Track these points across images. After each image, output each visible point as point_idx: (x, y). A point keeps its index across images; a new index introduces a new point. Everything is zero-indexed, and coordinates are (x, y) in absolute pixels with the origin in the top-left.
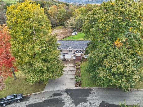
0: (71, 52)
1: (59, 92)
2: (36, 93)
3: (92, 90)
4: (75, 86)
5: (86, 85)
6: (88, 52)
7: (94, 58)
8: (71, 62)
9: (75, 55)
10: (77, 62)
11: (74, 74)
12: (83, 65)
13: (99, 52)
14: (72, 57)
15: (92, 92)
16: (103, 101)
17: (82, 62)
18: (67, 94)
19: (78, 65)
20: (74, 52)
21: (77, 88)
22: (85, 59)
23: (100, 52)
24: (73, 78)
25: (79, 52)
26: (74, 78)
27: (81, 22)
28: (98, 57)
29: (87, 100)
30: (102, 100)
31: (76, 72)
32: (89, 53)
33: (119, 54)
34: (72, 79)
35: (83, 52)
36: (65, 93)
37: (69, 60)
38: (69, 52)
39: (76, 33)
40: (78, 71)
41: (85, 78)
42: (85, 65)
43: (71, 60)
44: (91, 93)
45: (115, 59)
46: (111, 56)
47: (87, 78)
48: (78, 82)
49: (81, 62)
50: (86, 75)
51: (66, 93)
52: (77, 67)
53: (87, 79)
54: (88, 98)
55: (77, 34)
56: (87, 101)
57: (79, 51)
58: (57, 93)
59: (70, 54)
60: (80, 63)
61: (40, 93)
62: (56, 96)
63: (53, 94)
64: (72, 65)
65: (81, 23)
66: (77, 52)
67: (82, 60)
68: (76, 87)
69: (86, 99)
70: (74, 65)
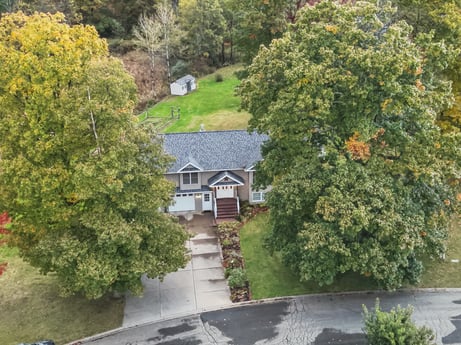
0: (195, 181)
1: (181, 323)
2: (99, 335)
3: (289, 304)
4: (231, 298)
5: (268, 293)
6: (266, 177)
7: (289, 197)
8: (195, 223)
9: (210, 193)
10: (222, 223)
11: (220, 265)
12: (248, 232)
13: (303, 175)
14: (198, 203)
15: (289, 311)
16: (325, 330)
17: (245, 220)
18: (207, 323)
19: (228, 235)
20: (205, 183)
21: (238, 304)
22: (252, 206)
23: (307, 177)
24: (216, 278)
25: (226, 179)
26: (222, 278)
27: (213, 27)
28: (302, 190)
29: (276, 331)
30: (324, 327)
31: (226, 257)
32: (271, 181)
33: (359, 177)
34: (214, 281)
35: (245, 178)
36: (201, 323)
37: (190, 218)
38: (186, 182)
39: (189, 85)
40: (234, 253)
41: (263, 275)
42: (255, 229)
43: (195, 216)
44: (285, 314)
45: (350, 195)
46: (338, 187)
47: (268, 271)
48: (238, 288)
49: (239, 219)
50: (265, 264)
51: (204, 321)
52: (227, 242)
53: (268, 276)
54: (277, 326)
55: (193, 87)
56: (277, 334)
57: (227, 175)
58: (174, 325)
59: (191, 193)
60: (234, 223)
61: (112, 335)
62: (172, 334)
63: (160, 331)
64: (203, 236)
65: (211, 32)
66: (221, 179)
67: (242, 213)
68: (233, 302)
69: (273, 329)
70: (209, 234)
